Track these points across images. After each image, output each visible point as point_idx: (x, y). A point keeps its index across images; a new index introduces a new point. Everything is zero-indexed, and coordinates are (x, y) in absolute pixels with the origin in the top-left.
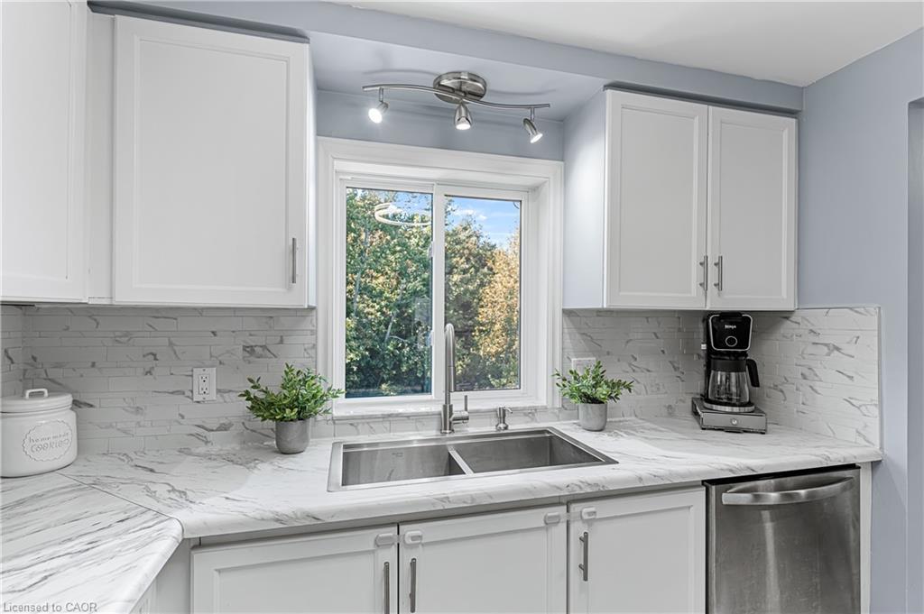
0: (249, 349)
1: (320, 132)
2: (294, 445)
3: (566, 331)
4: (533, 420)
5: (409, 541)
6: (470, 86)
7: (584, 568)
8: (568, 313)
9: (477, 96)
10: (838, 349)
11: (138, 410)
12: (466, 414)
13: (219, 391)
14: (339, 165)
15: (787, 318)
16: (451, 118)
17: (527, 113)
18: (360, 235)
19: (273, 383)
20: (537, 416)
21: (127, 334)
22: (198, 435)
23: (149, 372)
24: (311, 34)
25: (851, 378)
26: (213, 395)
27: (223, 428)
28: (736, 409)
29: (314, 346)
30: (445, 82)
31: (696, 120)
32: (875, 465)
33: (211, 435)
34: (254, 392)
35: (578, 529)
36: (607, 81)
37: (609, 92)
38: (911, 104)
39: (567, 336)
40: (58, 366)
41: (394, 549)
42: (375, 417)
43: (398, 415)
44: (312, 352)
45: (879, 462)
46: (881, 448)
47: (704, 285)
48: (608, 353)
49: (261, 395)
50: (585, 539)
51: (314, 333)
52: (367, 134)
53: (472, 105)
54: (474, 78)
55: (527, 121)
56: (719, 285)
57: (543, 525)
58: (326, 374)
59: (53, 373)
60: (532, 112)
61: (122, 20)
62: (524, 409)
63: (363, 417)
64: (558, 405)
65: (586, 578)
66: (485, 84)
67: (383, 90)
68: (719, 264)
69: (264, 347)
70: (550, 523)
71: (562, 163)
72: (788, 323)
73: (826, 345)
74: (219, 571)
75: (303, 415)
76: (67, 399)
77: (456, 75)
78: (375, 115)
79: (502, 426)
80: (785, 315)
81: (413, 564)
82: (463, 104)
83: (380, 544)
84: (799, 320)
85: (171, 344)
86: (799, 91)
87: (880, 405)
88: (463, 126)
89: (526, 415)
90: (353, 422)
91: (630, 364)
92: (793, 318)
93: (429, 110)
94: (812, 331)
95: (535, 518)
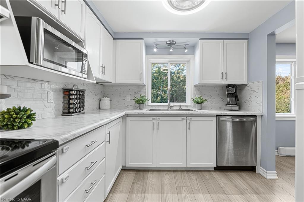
0: (135, 92)
1: (146, 54)
2: (142, 108)
3: (195, 90)
4: (188, 108)
5: (158, 119)
6: (173, 43)
7: (189, 128)
8: (195, 86)
9: (174, 44)
10: (255, 91)
11: (118, 102)
12: (173, 106)
13: (130, 99)
14: (150, 59)
15: (246, 86)
16: (169, 49)
17: (184, 46)
18: (162, 77)
19: (138, 97)
20: (188, 107)
21: (117, 90)
22: (127, 107)
23: (120, 96)
24: (144, 38)
25: (257, 97)
26: (129, 100)
27: (131, 106)
28: (232, 105)
29: (145, 92)
30: (168, 42)
31: (220, 44)
32: (262, 116)
33: (129, 107)
34: (135, 99)
35: (188, 121)
36: (200, 38)
37: (200, 40)
38: (267, 35)
39: (195, 91)
40: (108, 94)
41: (155, 120)
42: (156, 105)
43: (160, 105)
44: (145, 93)
45: (262, 115)
46: (263, 112)
47: (222, 78)
48: (205, 95)
49: (137, 100)
50: (189, 123)
51: (145, 90)
52: (154, 54)
53: (173, 46)
54: (173, 41)
55: (184, 48)
56: (226, 78)
57: (181, 120)
58: (147, 96)
59: (107, 96)
60: (185, 46)
61: (117, 40)
62: (185, 106)
63: (154, 105)
64: (193, 105)
65: (189, 130)
66: (175, 42)
67: (157, 45)
68: (226, 74)
69: (137, 92)
70: (183, 119)
71: (194, 55)
72: (247, 87)
73: (253, 91)
74: (130, 120)
75: (143, 103)
76: (109, 99)
77: (170, 41)
78: (155, 50)
79: (180, 108)
80: (246, 85)
81: (158, 122)
82: (171, 46)
83: (153, 119)
84: (248, 86)
85: (123, 91)
86: (248, 34)
87: (262, 103)
88: (171, 50)
89: (186, 107)
90: (152, 106)
91: (210, 97)
92: (248, 85)
93: (166, 48)
94: (251, 88)
95: (180, 118)
